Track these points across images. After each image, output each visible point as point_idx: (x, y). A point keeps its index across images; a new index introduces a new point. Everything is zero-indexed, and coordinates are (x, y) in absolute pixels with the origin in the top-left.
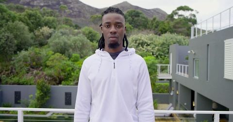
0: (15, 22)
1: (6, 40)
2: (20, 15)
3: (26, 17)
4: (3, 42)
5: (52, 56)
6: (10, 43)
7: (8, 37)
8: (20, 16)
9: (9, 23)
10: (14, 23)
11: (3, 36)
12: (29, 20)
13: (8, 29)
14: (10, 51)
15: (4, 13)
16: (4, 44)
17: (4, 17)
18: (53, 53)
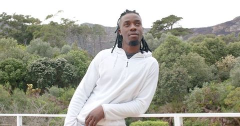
0: (189, 54)
1: (178, 76)
2: (198, 45)
3: (205, 47)
4: (174, 78)
5: (231, 92)
6: (182, 79)
7: (179, 72)
8: (198, 47)
9: (181, 56)
10: (188, 56)
11: (175, 71)
12: (209, 49)
13: (181, 63)
14: (182, 89)
15: (177, 46)
16: (174, 80)
17: (177, 49)
18: (234, 87)
